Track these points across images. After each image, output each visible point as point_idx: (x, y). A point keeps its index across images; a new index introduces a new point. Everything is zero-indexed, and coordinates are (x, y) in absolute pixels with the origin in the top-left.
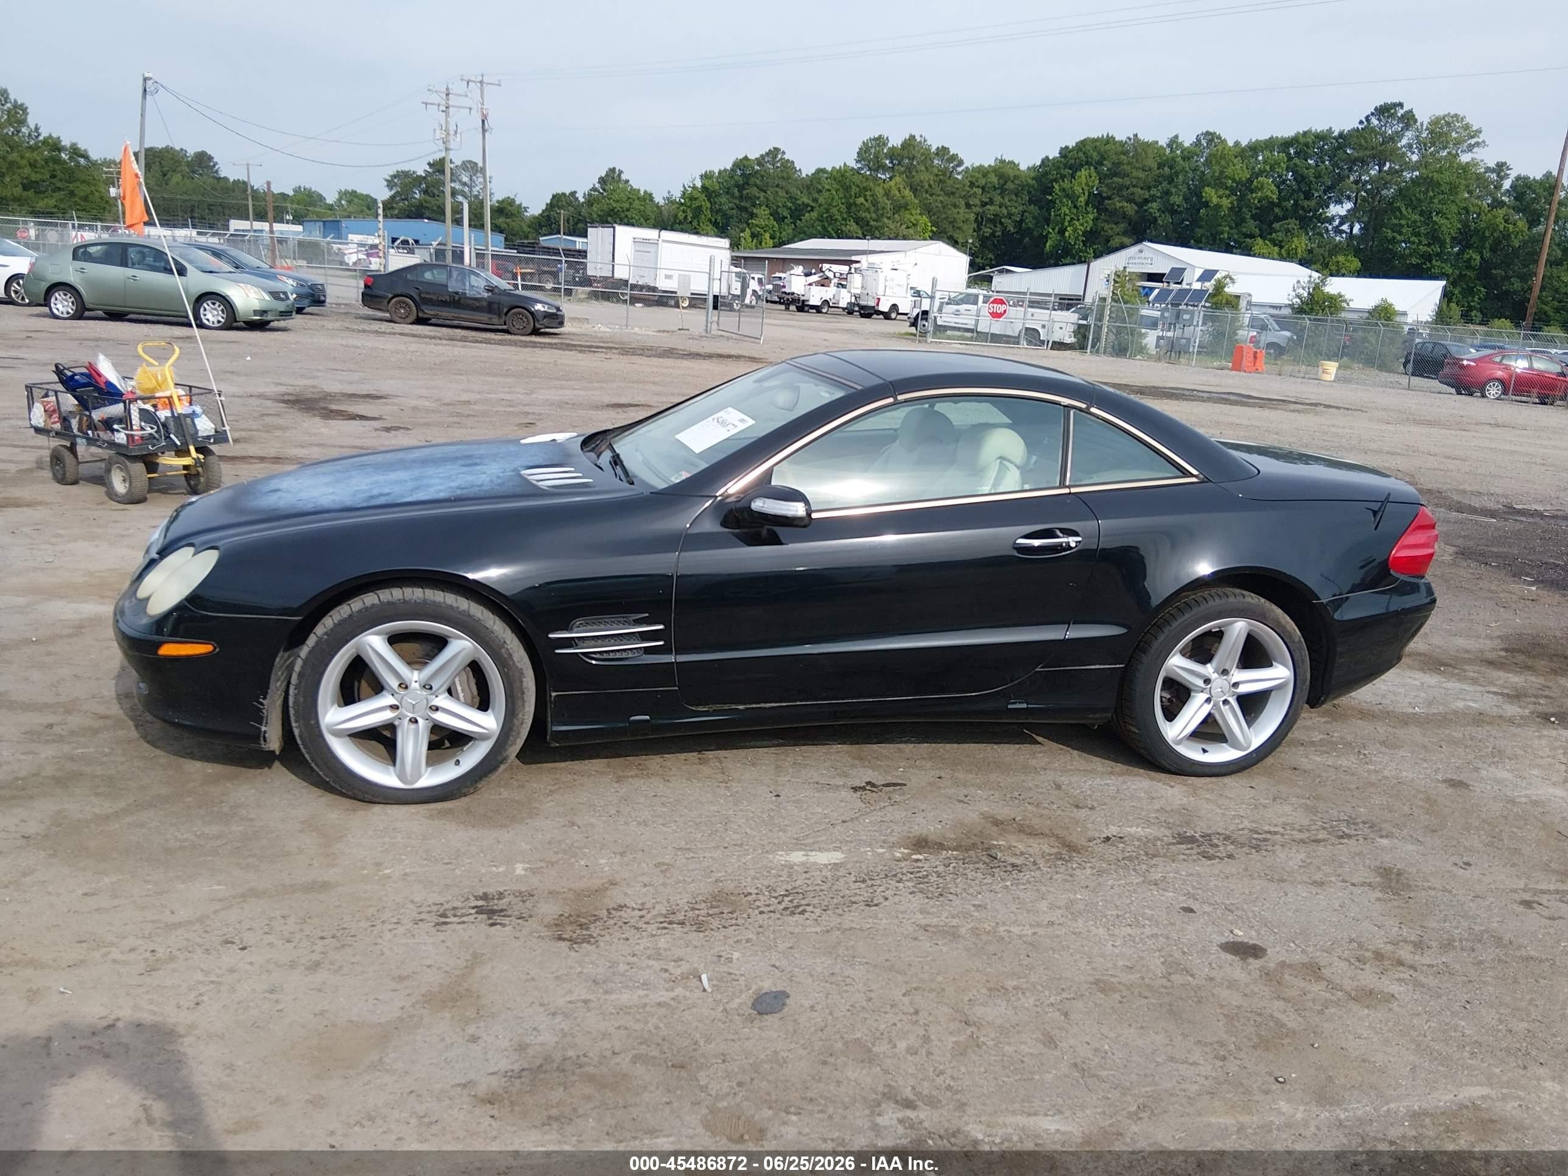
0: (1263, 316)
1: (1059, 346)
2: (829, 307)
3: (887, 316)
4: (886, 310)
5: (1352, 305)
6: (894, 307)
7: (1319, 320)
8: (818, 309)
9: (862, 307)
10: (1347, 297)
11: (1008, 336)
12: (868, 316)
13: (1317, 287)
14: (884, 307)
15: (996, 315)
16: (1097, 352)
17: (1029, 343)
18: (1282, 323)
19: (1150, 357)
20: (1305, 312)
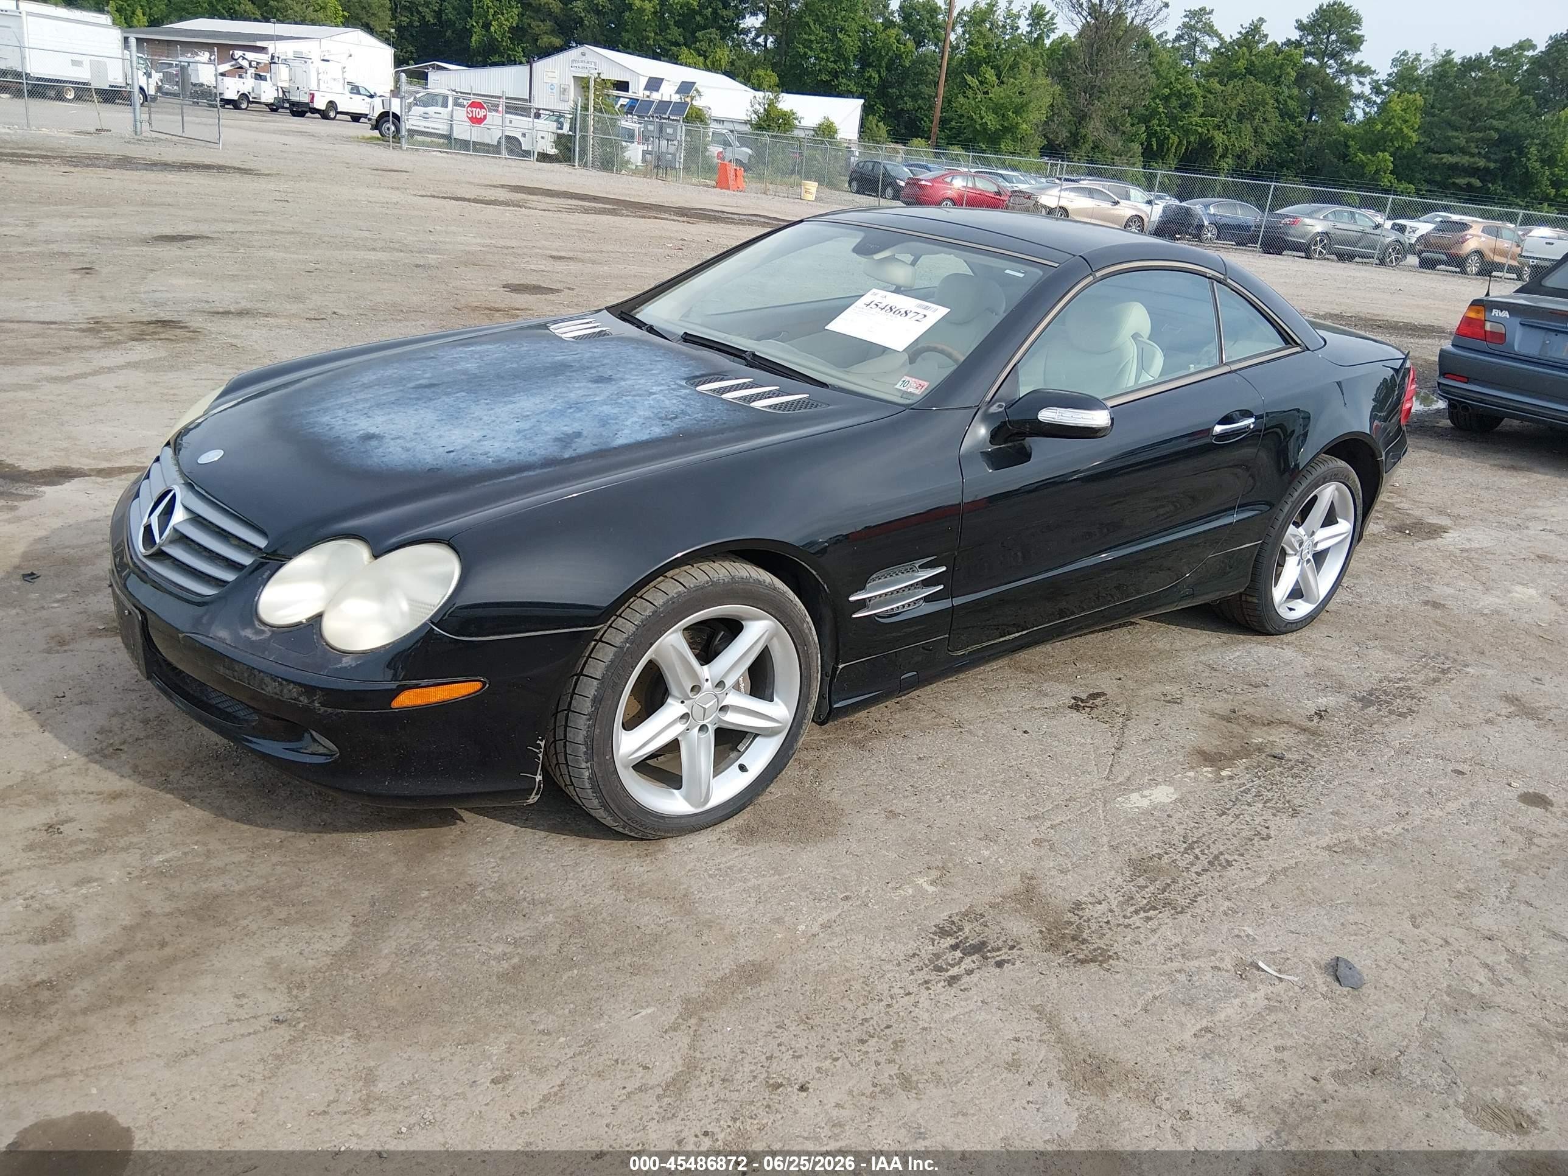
0: (724, 131)
1: (544, 157)
2: (249, 102)
3: (324, 115)
4: (323, 108)
5: (804, 123)
6: (332, 104)
7: (775, 137)
8: (235, 104)
9: (293, 104)
10: (799, 115)
11: (488, 145)
12: (302, 114)
13: (771, 104)
14: (320, 104)
15: (476, 121)
16: (585, 165)
17: (511, 152)
18: (743, 139)
19: (636, 172)
20: (763, 129)
